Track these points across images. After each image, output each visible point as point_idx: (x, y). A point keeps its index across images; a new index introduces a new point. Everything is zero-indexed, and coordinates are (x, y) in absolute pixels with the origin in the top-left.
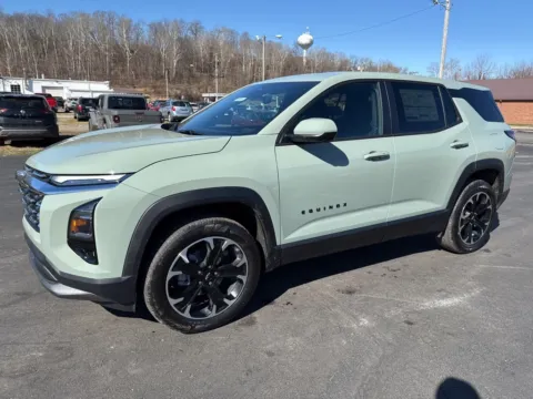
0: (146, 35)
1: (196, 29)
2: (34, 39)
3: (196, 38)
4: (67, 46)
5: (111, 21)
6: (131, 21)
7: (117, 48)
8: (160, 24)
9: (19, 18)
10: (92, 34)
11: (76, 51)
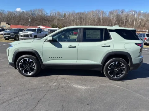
0: (107, 15)
1: (123, 11)
2: (81, 18)
3: (122, 14)
4: (87, 19)
5: (99, 12)
6: (104, 11)
7: (99, 19)
8: (112, 11)
9: (78, 13)
10: (94, 15)
11: (89, 20)
